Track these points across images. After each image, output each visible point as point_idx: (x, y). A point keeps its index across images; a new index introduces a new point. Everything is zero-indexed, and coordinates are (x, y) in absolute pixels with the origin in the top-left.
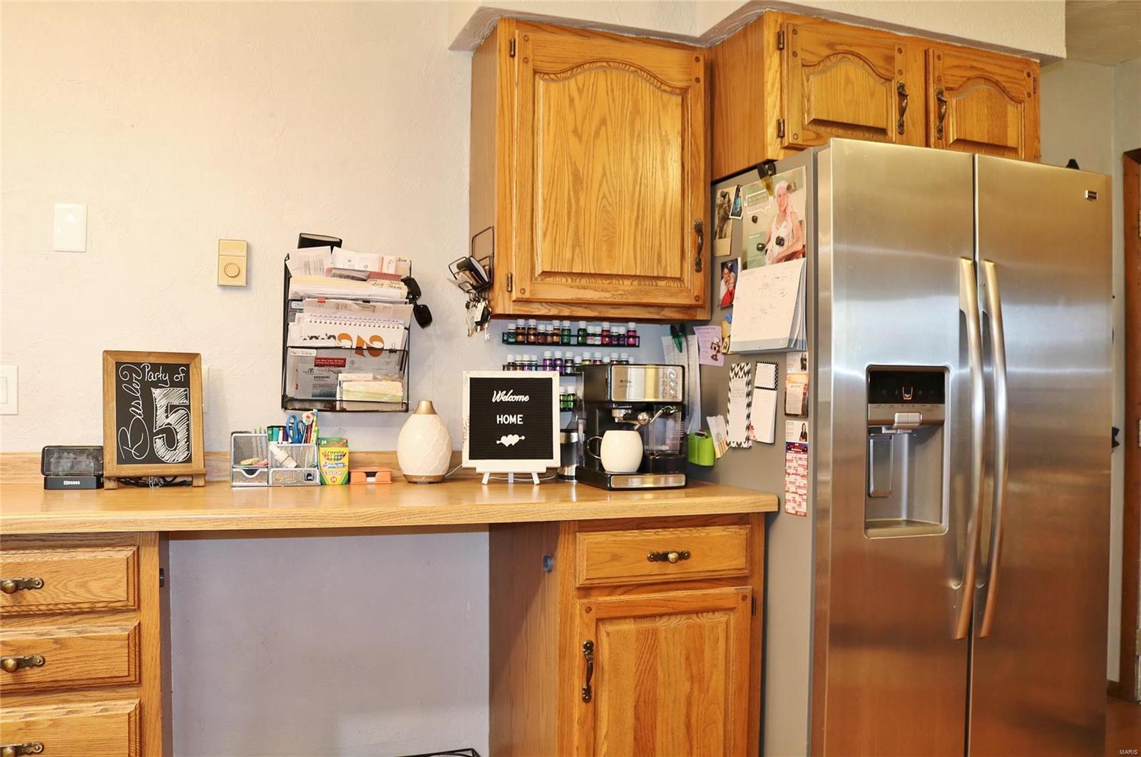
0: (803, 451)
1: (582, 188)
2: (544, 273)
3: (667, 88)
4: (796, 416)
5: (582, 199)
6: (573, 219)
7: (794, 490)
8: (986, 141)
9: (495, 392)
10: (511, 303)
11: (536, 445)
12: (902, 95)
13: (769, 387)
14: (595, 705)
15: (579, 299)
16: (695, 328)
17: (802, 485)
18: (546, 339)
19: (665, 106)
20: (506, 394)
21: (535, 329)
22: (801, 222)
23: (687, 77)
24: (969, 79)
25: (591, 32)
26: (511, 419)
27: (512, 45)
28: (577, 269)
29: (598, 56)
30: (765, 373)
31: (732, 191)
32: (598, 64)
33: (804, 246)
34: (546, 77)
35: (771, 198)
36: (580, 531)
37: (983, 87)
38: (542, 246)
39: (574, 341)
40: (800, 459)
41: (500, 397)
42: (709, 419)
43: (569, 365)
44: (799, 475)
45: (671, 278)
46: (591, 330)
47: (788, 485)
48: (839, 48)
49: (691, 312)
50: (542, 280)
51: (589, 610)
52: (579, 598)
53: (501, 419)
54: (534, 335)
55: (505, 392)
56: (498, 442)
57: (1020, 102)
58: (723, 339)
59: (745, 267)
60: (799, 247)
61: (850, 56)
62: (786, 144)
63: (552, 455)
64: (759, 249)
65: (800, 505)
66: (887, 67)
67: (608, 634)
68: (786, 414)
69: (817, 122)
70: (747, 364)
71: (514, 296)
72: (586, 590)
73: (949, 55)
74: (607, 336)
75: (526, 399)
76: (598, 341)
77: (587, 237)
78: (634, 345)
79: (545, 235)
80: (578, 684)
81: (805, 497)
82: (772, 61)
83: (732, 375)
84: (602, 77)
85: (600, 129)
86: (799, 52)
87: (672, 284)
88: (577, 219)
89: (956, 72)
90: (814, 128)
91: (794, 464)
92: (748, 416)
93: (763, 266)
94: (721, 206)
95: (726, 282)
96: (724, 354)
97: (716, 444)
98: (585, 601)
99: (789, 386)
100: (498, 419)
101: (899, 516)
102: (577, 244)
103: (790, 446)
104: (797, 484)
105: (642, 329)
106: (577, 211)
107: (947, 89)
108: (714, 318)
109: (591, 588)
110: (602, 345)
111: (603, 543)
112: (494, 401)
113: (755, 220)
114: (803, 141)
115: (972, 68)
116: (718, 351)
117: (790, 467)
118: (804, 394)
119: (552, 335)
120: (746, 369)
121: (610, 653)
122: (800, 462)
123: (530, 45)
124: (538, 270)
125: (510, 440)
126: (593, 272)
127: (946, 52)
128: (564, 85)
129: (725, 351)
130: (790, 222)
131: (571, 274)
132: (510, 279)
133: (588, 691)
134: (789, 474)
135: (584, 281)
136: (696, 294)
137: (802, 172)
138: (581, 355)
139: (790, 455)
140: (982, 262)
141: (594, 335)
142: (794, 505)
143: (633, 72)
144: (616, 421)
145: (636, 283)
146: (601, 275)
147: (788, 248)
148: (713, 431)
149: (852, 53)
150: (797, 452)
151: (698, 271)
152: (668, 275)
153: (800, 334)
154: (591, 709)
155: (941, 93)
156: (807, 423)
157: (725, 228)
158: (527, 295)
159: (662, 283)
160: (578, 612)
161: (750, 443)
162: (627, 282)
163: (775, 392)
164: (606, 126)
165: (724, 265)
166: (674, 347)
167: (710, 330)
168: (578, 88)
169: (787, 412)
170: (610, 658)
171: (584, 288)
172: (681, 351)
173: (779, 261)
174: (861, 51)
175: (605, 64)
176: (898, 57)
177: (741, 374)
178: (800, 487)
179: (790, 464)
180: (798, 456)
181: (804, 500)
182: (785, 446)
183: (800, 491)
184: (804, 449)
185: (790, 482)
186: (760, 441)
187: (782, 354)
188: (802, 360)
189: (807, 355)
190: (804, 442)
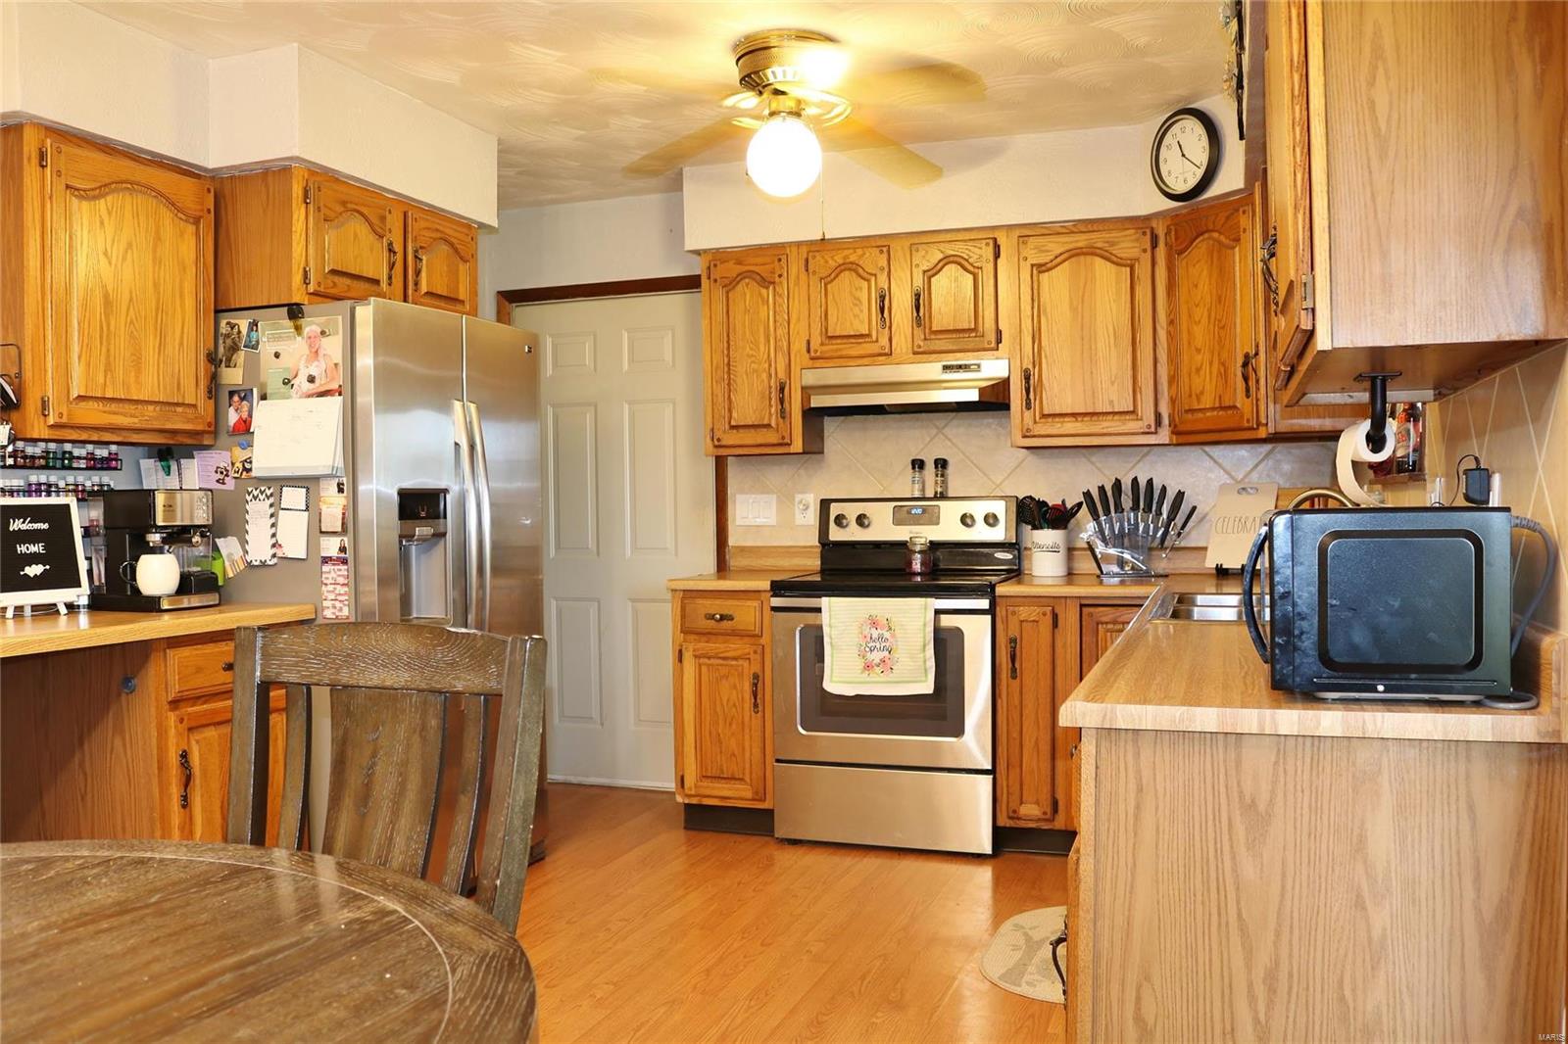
0: (342, 563)
1: (112, 311)
2: (79, 397)
3: (183, 217)
4: (334, 533)
5: (113, 323)
6: (105, 343)
7: (333, 597)
8: (445, 294)
9: (12, 521)
10: (46, 428)
11: (62, 574)
12: (391, 250)
13: (298, 508)
14: (191, 811)
15: (110, 424)
16: (195, 453)
17: (342, 592)
18: (34, 463)
19: (182, 234)
20: (24, 522)
21: (23, 451)
22: (336, 365)
23: (199, 207)
24: (435, 239)
25: (113, 149)
26: (34, 549)
27: (42, 156)
28: (109, 395)
29: (124, 177)
30: (294, 497)
31: (244, 325)
32: (124, 185)
33: (340, 386)
34: (76, 193)
35: (299, 339)
36: (169, 648)
37: (445, 248)
38: (77, 371)
39: (58, 464)
40: (340, 570)
41: (17, 525)
42: (217, 540)
43: (53, 489)
44: (338, 584)
45: (188, 405)
46: (77, 452)
47: (326, 594)
48: (349, 206)
49: (199, 437)
50: (77, 404)
51: (182, 721)
52: (171, 710)
53: (22, 549)
54: (22, 458)
55: (22, 520)
56: (22, 573)
57: (466, 261)
58: (233, 464)
59: (264, 397)
60: (334, 386)
61: (355, 214)
62: (312, 291)
63: (80, 583)
64: (284, 383)
65: (341, 610)
66: (381, 225)
67: (197, 742)
68: (321, 532)
69: (334, 272)
70: (269, 488)
71: (51, 421)
72: (175, 704)
73: (423, 218)
74: (91, 459)
75: (45, 526)
76: (83, 464)
77: (117, 360)
78: (115, 469)
79: (79, 358)
80: (175, 791)
81: (346, 603)
82: (299, 214)
83: (249, 498)
84: (128, 198)
85: (127, 252)
86: (322, 208)
87: (188, 410)
88: (109, 344)
89: (427, 234)
90: (331, 277)
91: (333, 575)
92: (274, 535)
93: (288, 398)
94: (227, 336)
95: (236, 410)
96: (235, 478)
97: (227, 564)
98: (177, 712)
99: (324, 508)
100: (19, 549)
101: (410, 615)
102: (108, 368)
103: (326, 560)
104: (337, 592)
105: (125, 453)
106: (108, 336)
107: (421, 247)
108: (217, 444)
109: (178, 701)
110: (87, 469)
111: (189, 657)
112: (11, 529)
113: (277, 355)
114: (325, 288)
115: (437, 230)
116: (227, 475)
117: (327, 578)
118: (344, 514)
119: (39, 458)
120: (269, 492)
121: (200, 759)
122: (339, 573)
123: (63, 157)
124: (75, 394)
125: (34, 570)
126: (123, 397)
127: (422, 215)
128: (95, 205)
129: (236, 475)
130: (323, 363)
131: (103, 399)
132: (44, 404)
133: (185, 798)
134: (326, 584)
135: (114, 407)
136: (209, 420)
137: (337, 322)
138: (64, 479)
139: (325, 568)
140: (469, 404)
141: (79, 458)
142: (334, 611)
143: (155, 197)
144: (151, 544)
145: (158, 408)
146: (128, 400)
147: (321, 385)
148: (224, 552)
149: (358, 212)
150: (334, 564)
151: (210, 398)
152: (186, 402)
153: (340, 463)
154: (188, 813)
155: (416, 251)
156: (345, 539)
157: (234, 358)
158: (64, 420)
159: (180, 409)
160: (173, 724)
161: (275, 560)
162: (151, 408)
163: (306, 513)
164: (132, 250)
165: (232, 394)
166: (156, 471)
167: (214, 455)
168: (108, 209)
169: (323, 530)
170: (200, 764)
171: (115, 413)
172: (169, 474)
173: (309, 396)
174: (365, 211)
175: (129, 186)
176: (389, 217)
177: (262, 497)
178: (340, 594)
179: (327, 575)
180: (336, 567)
181: (345, 605)
182: (320, 560)
183: (340, 598)
184: (344, 562)
185: (328, 591)
186: (289, 556)
187: (316, 479)
188: (339, 485)
189: (345, 480)
190: (343, 555)
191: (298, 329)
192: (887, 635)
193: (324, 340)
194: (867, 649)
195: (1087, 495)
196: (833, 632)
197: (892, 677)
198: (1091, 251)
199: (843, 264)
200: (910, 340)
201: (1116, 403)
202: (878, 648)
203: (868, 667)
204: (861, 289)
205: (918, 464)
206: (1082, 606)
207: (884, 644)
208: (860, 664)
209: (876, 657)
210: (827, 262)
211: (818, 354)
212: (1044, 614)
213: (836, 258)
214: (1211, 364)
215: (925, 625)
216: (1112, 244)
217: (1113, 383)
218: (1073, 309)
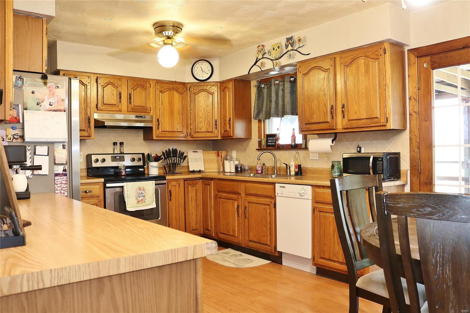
4: (61, 164)
7: (61, 189)
13: (44, 155)
17: (65, 187)
22: (63, 100)
30: (42, 150)
33: (65, 108)
44: (63, 184)
59: (25, 109)
60: (62, 108)
64: (37, 104)
68: (55, 164)
81: (66, 190)
91: (60, 180)
96: (9, 142)
99: (57, 155)
103: (57, 175)
104: (62, 187)
113: (33, 93)
116: (4, 140)
122: (63, 179)
129: (9, 140)
130: (57, 99)
134: (57, 184)
139: (56, 178)
147: (55, 107)
150: (60, 176)
153: (65, 137)
156: (66, 167)
161: (32, 176)
163: (48, 156)
169: (57, 163)
173: (50, 111)
178: (63, 188)
179: (57, 181)
180: (62, 177)
181: (65, 191)
182: (54, 175)
183: (63, 189)
184: (66, 175)
185: (58, 187)
186: (41, 174)
187: (53, 143)
188: (63, 145)
189: (66, 144)
190: (65, 172)
191: (45, 83)
192: (143, 192)
193: (57, 90)
194: (138, 197)
195: (163, 153)
196: (128, 193)
197: (145, 204)
198: (173, 89)
199: (109, 82)
200: (127, 107)
201: (178, 129)
202: (141, 196)
203: (138, 202)
204: (114, 90)
205: (115, 144)
206: (184, 181)
207: (142, 195)
208: (136, 201)
209: (140, 199)
210: (104, 81)
211: (101, 109)
212: (177, 183)
213: (106, 80)
214: (205, 121)
215: (153, 189)
216: (178, 88)
217: (178, 124)
218: (169, 104)
